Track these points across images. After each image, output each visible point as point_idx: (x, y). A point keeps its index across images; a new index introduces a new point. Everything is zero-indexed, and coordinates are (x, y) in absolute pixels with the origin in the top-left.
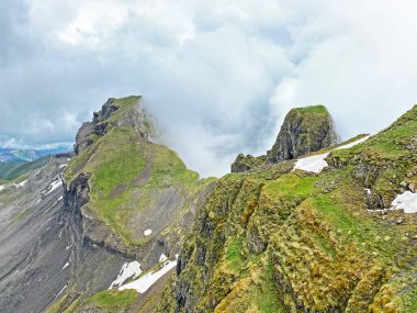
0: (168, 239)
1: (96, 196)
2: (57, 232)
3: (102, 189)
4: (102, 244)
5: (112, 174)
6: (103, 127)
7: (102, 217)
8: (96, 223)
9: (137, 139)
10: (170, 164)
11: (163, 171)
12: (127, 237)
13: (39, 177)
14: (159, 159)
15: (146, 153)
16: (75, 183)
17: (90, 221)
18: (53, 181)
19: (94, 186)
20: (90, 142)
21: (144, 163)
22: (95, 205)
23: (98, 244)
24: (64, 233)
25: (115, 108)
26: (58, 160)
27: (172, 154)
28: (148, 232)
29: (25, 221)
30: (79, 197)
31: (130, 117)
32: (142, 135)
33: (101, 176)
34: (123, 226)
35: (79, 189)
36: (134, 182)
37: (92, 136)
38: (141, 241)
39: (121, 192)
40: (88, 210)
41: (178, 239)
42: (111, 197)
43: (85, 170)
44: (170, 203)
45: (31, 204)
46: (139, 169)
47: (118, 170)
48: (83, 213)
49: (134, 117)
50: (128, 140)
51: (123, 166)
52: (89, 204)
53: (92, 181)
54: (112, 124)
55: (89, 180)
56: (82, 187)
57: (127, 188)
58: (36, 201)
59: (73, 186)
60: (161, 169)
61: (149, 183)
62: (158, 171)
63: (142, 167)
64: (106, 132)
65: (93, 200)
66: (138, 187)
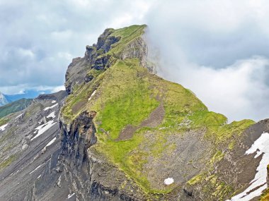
0: (198, 188)
1: (104, 137)
2: (54, 179)
3: (110, 129)
4: (114, 192)
5: (118, 113)
6: (104, 60)
7: (112, 160)
8: (106, 168)
9: (145, 74)
10: (187, 105)
11: (178, 113)
12: (144, 184)
13: (22, 120)
14: (173, 98)
15: (156, 91)
16: (77, 123)
17: (99, 165)
18: (38, 125)
19: (101, 126)
20: (90, 78)
21: (154, 102)
22: (104, 147)
23: (110, 191)
24: (63, 180)
25: (115, 40)
27: (188, 92)
28: (169, 181)
29: (10, 168)
30: (81, 139)
31: (137, 49)
33: (107, 116)
34: (139, 172)
36: (144, 123)
37: (91, 71)
38: (162, 190)
39: (131, 135)
40: (96, 153)
41: (213, 189)
42: (119, 139)
43: (89, 108)
44: (192, 149)
45: (15, 151)
46: (149, 109)
47: (125, 109)
48: (90, 156)
49: (141, 49)
50: (135, 75)
51: (131, 105)
52: (97, 145)
53: (97, 121)
54: (115, 57)
55: (94, 120)
56: (85, 127)
57: (137, 131)
58: (21, 147)
59: (74, 126)
60: (176, 110)
61: (164, 125)
62: (172, 112)
63: (153, 107)
64: (108, 67)
65: (101, 142)
66: (150, 129)
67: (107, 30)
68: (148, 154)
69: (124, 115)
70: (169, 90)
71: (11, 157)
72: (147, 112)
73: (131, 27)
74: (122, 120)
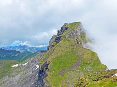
1: (51, 74)
3: (55, 70)
5: (60, 63)
9: (75, 45)
10: (91, 60)
11: (87, 63)
13: (32, 61)
14: (86, 56)
15: (79, 53)
16: (43, 66)
19: (51, 68)
21: (77, 58)
22: (50, 78)
25: (66, 29)
26: (42, 54)
27: (93, 54)
29: (24, 83)
30: (44, 73)
31: (73, 33)
32: (78, 43)
33: (55, 64)
35: (45, 70)
36: (71, 68)
37: (54, 43)
39: (64, 73)
40: (47, 81)
42: (58, 75)
43: (48, 60)
45: (27, 75)
46: (74, 61)
47: (64, 61)
48: (44, 82)
49: (74, 34)
50: (70, 45)
51: (66, 59)
52: (47, 77)
53: (50, 66)
54: (63, 37)
55: (49, 66)
56: (46, 68)
57: (67, 71)
58: (29, 73)
59: (42, 68)
60: (86, 62)
61: (79, 69)
62: (84, 63)
63: (76, 60)
64: (60, 41)
65: (49, 76)
66: (72, 71)
67: (65, 24)
68: (68, 83)
69: (62, 64)
70: (85, 52)
71: (26, 77)
72: (73, 62)
73: (74, 23)
74: (61, 66)
